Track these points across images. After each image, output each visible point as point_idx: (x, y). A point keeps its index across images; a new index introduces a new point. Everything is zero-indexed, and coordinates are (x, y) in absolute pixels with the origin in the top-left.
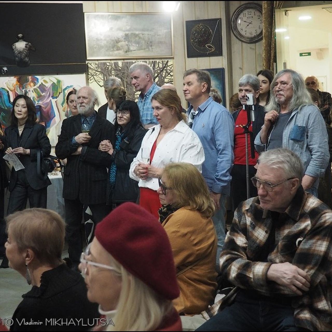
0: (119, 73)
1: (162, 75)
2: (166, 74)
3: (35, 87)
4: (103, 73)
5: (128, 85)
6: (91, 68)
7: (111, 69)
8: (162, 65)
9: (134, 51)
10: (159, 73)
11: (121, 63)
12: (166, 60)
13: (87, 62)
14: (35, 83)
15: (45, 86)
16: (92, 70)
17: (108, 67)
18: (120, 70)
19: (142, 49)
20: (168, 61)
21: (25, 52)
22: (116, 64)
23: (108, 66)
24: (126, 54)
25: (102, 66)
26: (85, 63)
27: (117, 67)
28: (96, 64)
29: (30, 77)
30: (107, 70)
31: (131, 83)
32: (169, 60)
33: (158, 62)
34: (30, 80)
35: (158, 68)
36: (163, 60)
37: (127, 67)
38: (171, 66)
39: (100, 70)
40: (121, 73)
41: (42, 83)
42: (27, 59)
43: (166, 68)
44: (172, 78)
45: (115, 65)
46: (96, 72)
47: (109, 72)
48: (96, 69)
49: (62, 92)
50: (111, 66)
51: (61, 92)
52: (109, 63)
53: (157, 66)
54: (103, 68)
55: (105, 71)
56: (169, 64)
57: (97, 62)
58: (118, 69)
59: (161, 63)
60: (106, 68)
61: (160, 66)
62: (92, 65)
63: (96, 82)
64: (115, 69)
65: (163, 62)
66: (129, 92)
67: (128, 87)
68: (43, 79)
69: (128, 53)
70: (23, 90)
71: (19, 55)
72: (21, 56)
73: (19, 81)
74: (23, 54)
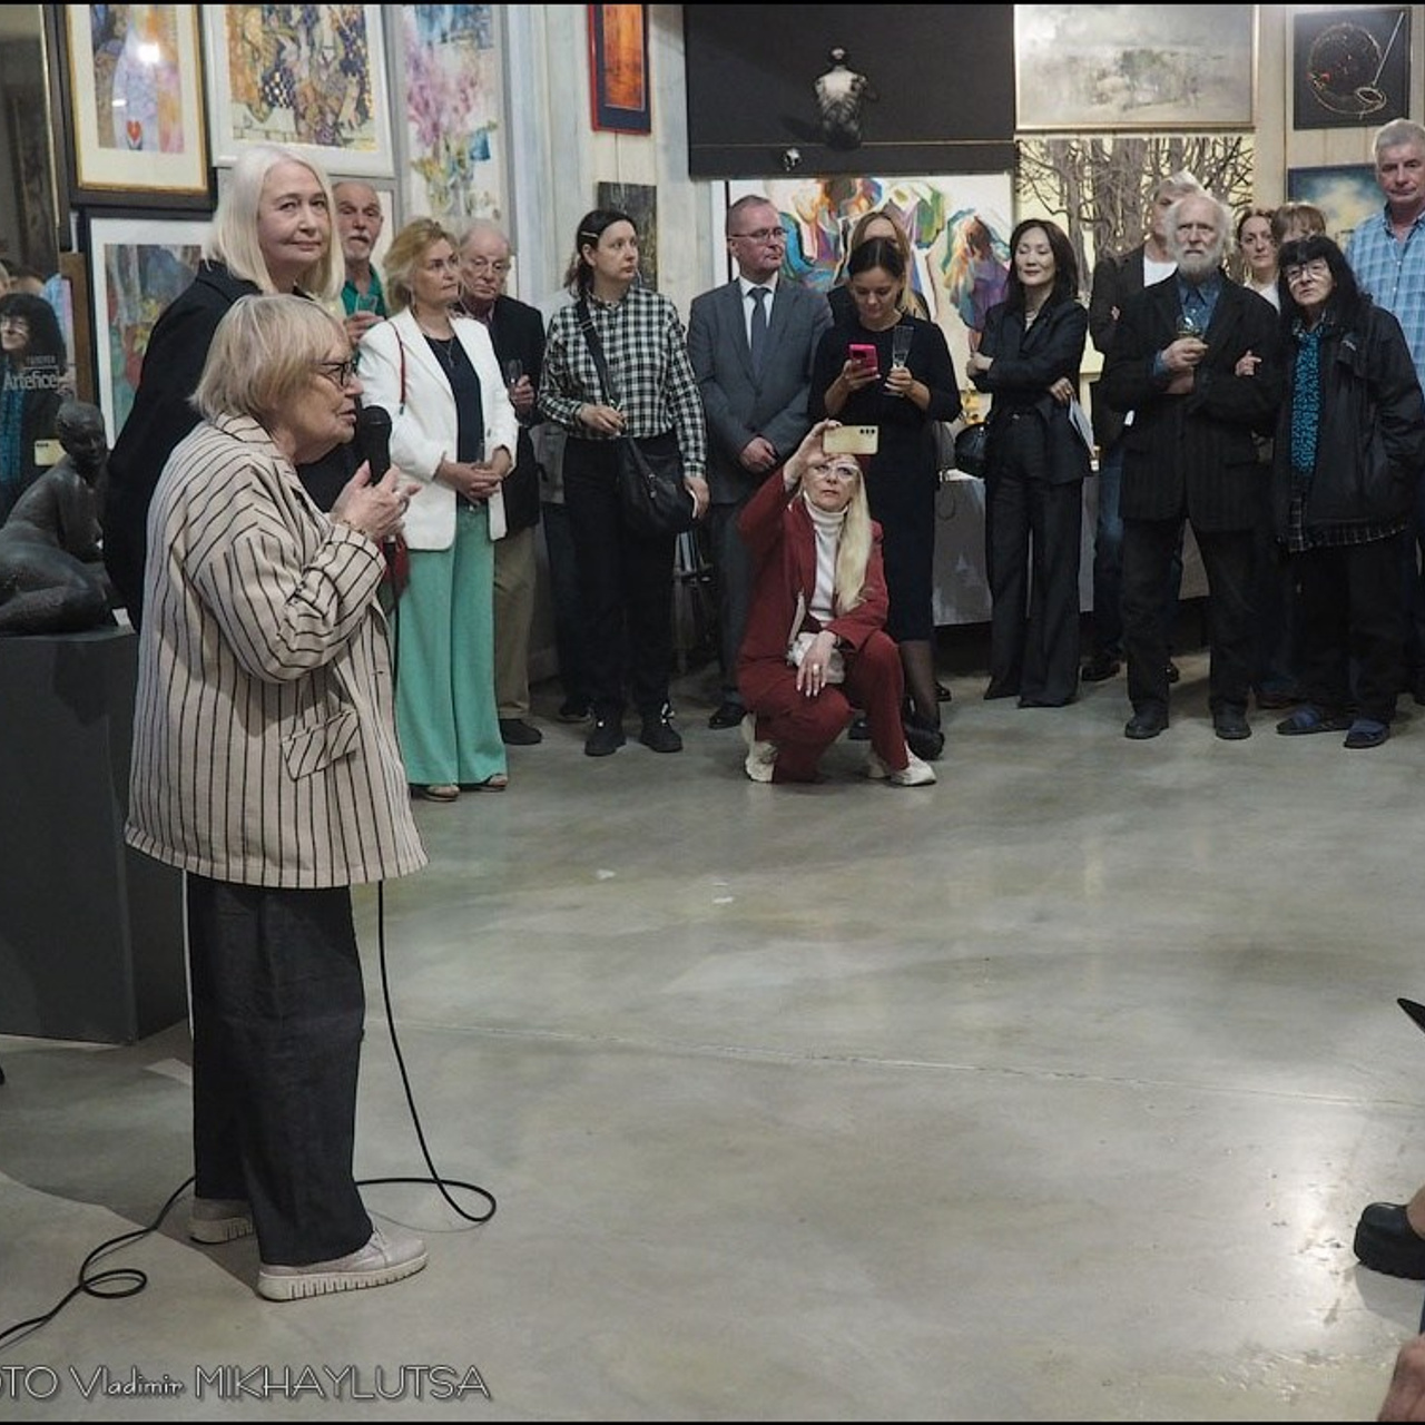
0: (1103, 172)
1: (1221, 183)
2: (1232, 179)
4: (1059, 171)
5: (1126, 212)
6: (1026, 157)
7: (1084, 159)
8: (1222, 149)
9: (1148, 108)
10: (1215, 174)
11: (1111, 142)
12: (1236, 137)
13: (1016, 137)
14: (872, 198)
15: (899, 209)
16: (1029, 162)
17: (1073, 153)
18: (1107, 165)
19: (1169, 101)
20: (1240, 139)
21: (849, 106)
22: (1097, 146)
23: (1074, 150)
24: (1125, 113)
25: (1058, 150)
26: (1012, 139)
27: (1100, 154)
28: (1042, 145)
29: (859, 181)
30: (1070, 164)
31: (1134, 203)
32: (1244, 136)
33: (1212, 140)
34: (860, 189)
35: (1213, 161)
36: (1229, 135)
37: (1127, 157)
38: (1247, 156)
39: (1051, 163)
40: (1110, 172)
41: (890, 200)
42: (854, 126)
43: (1233, 161)
44: (1250, 190)
45: (1093, 149)
46: (1042, 170)
47: (1077, 168)
48: (1041, 160)
49: (943, 229)
50: (1083, 151)
51: (940, 227)
53: (1211, 152)
54: (1061, 156)
55: (1065, 166)
56: (1243, 148)
57: (1045, 139)
58: (1100, 159)
59: (1223, 143)
60: (1067, 157)
61: (1217, 154)
62: (1031, 148)
63: (1038, 200)
64: (1094, 160)
65: (1225, 140)
66: (1129, 231)
67: (1128, 216)
68: (895, 188)
69: (1130, 112)
70: (840, 221)
71: (834, 113)
72: (838, 116)
73: (828, 192)
74: (845, 111)
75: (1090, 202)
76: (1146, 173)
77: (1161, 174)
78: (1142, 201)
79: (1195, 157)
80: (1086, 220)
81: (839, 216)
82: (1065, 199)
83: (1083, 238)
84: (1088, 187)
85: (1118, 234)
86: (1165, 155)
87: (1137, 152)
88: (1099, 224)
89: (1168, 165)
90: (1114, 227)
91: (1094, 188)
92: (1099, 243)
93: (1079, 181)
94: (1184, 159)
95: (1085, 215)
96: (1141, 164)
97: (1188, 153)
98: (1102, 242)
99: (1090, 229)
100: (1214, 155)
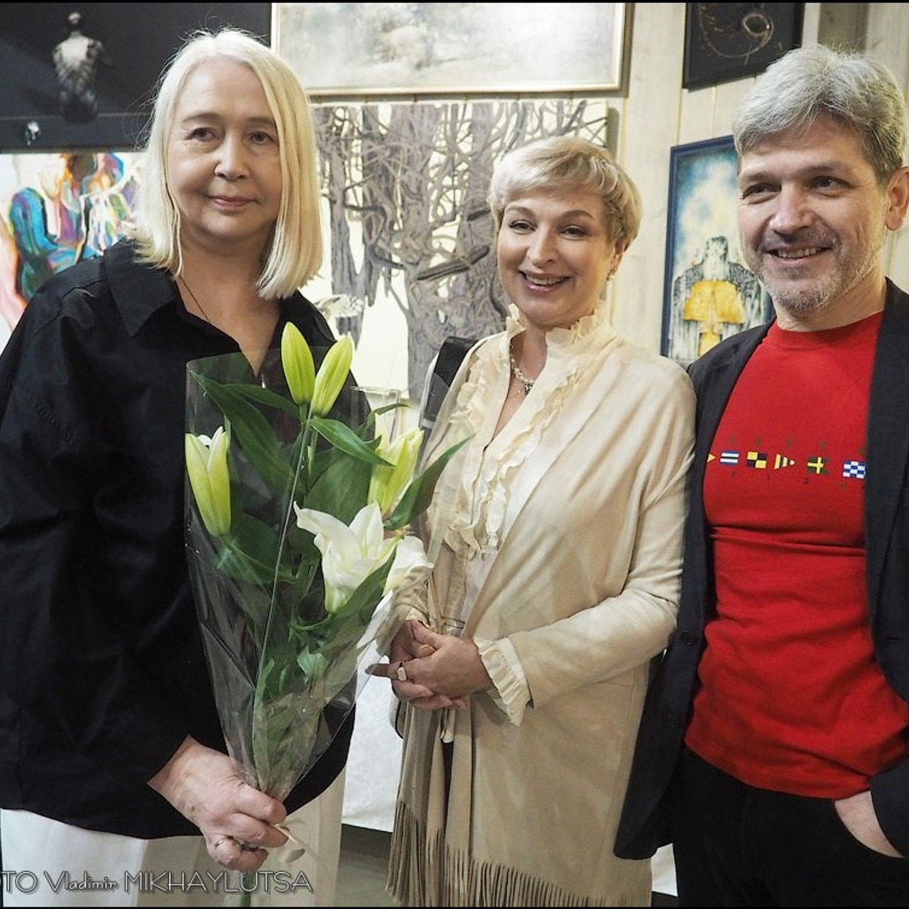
0: (376, 148)
3: (115, 190)
5: (408, 199)
7: (352, 131)
8: (554, 118)
9: (451, 64)
12: (576, 103)
14: (114, 176)
17: (338, 123)
18: (383, 139)
19: (484, 55)
20: (582, 106)
21: (84, 74)
22: (368, 116)
23: (340, 119)
24: (418, 74)
27: (374, 125)
29: (100, 158)
30: (334, 138)
31: (419, 189)
32: (590, 101)
33: (539, 107)
34: (101, 165)
35: (538, 134)
36: (565, 101)
38: (597, 128)
40: (386, 148)
41: (132, 178)
42: (90, 97)
45: (365, 118)
47: (343, 143)
50: (351, 121)
52: (345, 109)
53: (536, 123)
55: (327, 140)
56: (587, 116)
58: (374, 131)
59: (555, 110)
60: (331, 128)
61: (546, 124)
64: (366, 132)
65: (560, 108)
66: (411, 222)
67: (409, 204)
68: (136, 165)
69: (425, 70)
70: (82, 199)
71: (70, 82)
72: (74, 87)
73: (72, 167)
74: (81, 81)
75: (359, 184)
76: (435, 149)
77: (459, 151)
78: (430, 185)
79: (510, 129)
80: (353, 207)
81: (81, 193)
82: (327, 180)
83: (348, 229)
84: (357, 165)
85: (396, 227)
86: (466, 126)
87: (426, 123)
88: (371, 213)
89: (470, 139)
90: (389, 220)
91: (364, 168)
92: (371, 238)
93: (345, 158)
94: (494, 131)
95: (352, 201)
96: (431, 138)
97: (501, 124)
98: (374, 236)
99: (357, 219)
100: (540, 126)
